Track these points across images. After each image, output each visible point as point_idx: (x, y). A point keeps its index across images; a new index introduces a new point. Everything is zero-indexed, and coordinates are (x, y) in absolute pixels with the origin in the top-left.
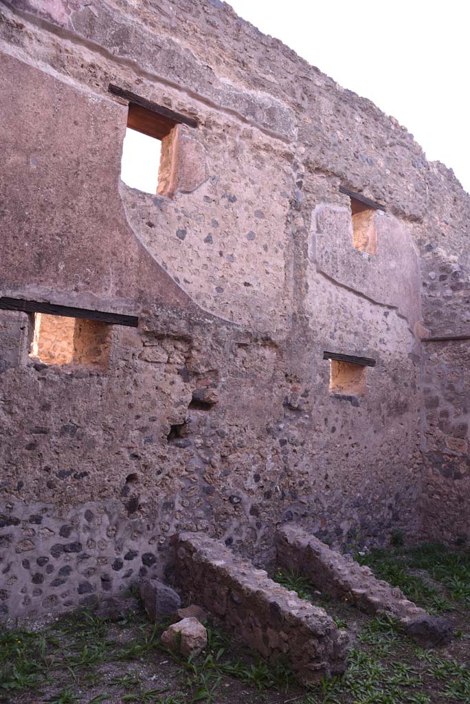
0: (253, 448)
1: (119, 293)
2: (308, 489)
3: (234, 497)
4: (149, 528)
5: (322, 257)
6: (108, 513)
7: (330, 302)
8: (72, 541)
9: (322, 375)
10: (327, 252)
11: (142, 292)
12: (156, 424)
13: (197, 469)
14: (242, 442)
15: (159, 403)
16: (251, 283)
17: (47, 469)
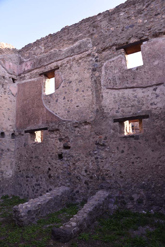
0: (83, 160)
1: (42, 123)
2: (110, 177)
3: (78, 177)
4: (54, 183)
5: (107, 82)
6: (45, 178)
7: (114, 98)
8: (38, 183)
9: (114, 129)
10: (109, 79)
11: (47, 121)
12: (54, 155)
13: (65, 167)
14: (79, 159)
15: (54, 149)
16: (79, 105)
17: (33, 166)
